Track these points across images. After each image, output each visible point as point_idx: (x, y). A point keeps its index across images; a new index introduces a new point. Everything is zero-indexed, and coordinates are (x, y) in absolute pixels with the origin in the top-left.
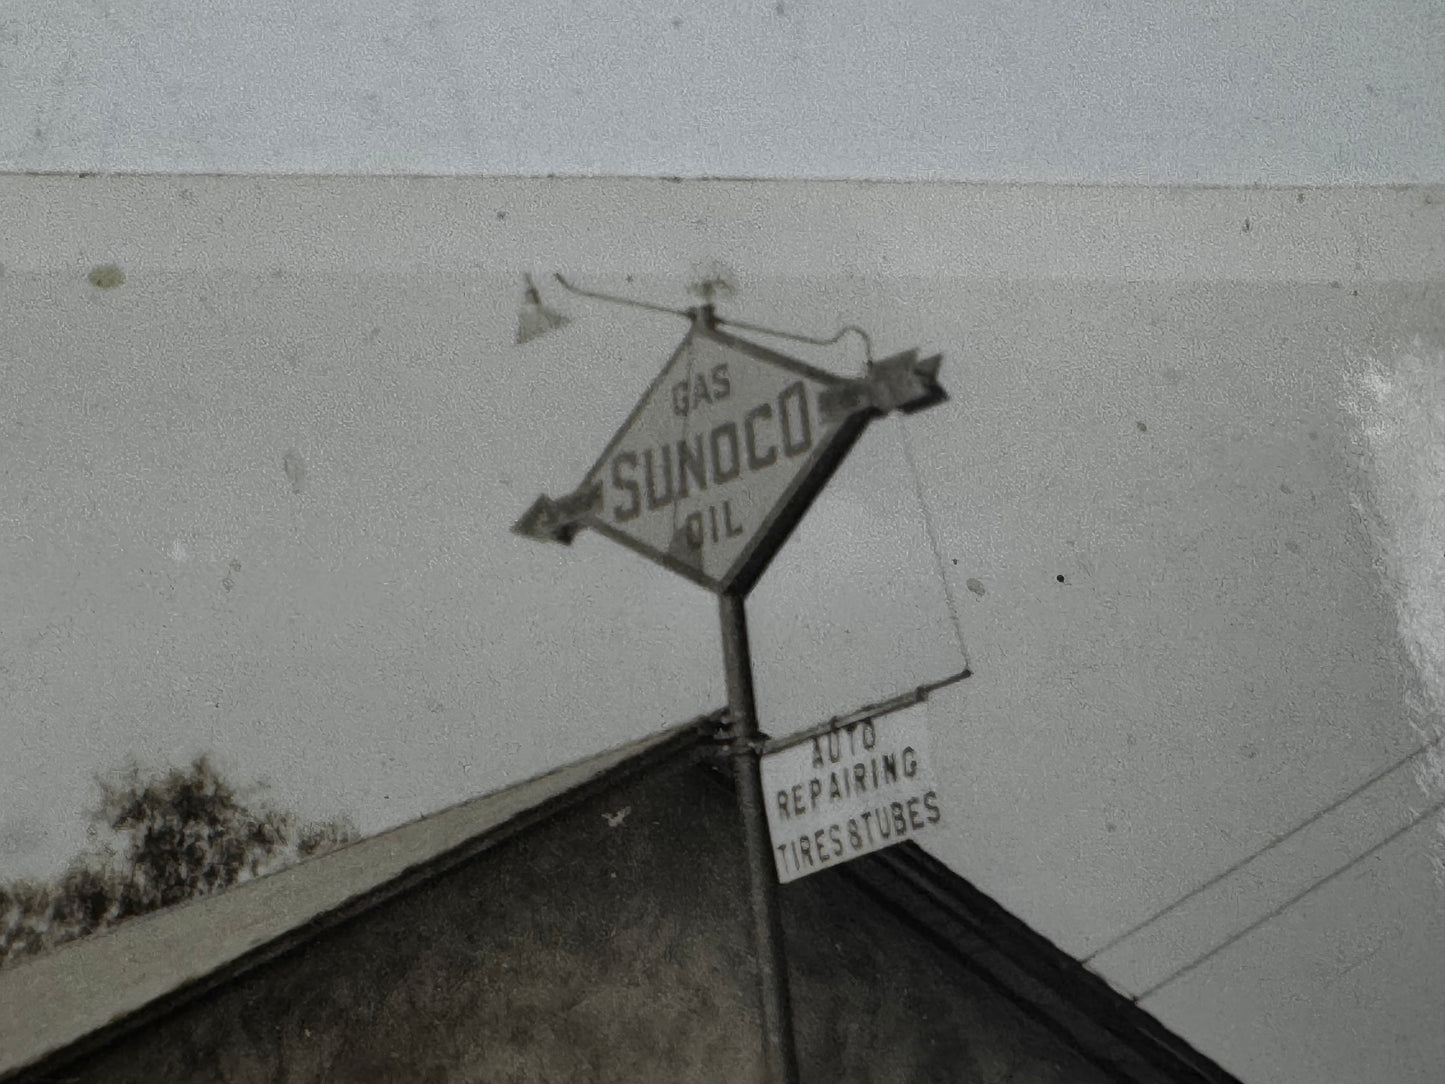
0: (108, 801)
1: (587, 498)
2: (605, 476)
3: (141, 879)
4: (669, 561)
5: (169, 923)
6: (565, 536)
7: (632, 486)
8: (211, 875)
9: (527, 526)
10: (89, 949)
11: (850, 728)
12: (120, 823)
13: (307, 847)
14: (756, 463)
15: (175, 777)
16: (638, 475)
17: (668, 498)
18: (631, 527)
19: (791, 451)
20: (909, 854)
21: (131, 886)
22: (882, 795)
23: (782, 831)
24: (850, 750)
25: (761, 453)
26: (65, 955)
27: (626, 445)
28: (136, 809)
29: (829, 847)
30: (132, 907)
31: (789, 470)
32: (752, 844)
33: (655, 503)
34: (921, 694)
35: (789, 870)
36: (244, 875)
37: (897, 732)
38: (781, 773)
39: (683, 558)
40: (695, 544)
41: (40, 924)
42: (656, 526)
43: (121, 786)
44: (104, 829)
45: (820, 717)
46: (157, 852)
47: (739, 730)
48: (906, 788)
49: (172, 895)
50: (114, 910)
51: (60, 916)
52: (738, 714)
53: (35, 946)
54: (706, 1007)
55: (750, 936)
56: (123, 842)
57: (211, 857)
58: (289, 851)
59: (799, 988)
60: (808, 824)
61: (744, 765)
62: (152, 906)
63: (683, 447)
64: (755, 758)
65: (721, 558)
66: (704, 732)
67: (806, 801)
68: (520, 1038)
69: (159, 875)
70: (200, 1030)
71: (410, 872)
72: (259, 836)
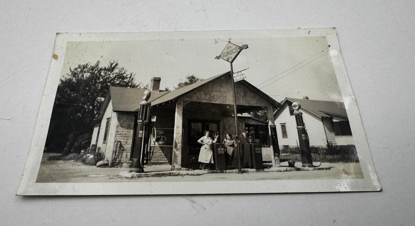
0: (187, 77)
1: (220, 56)
2: (222, 54)
3: (190, 82)
4: (226, 60)
5: (191, 85)
6: (219, 59)
7: (224, 55)
8: (194, 82)
9: (216, 58)
10: (187, 87)
11: (240, 72)
12: (188, 79)
13: (201, 80)
14: (233, 53)
15: (191, 76)
16: (224, 54)
17: (226, 56)
18: (223, 58)
19: (236, 52)
20: (244, 80)
21: (189, 83)
22: (242, 77)
23: (235, 79)
24: (240, 73)
25: (234, 52)
26: (185, 87)
27: (223, 52)
28: (189, 78)
29: (238, 80)
30: (189, 84)
31: (236, 54)
32: (232, 80)
33: (225, 56)
34: (245, 70)
35: (235, 81)
36: (197, 82)
37: (243, 72)
38: (234, 75)
39: (228, 60)
40: (228, 59)
41: (183, 85)
42: (226, 58)
43: (188, 77)
44: (187, 79)
45: (238, 71)
46: (190, 81)
47: (232, 72)
48: (243, 76)
49: (192, 83)
50: (188, 84)
51: (184, 85)
52: (232, 71)
53: (183, 86)
54: (229, 90)
55: (232, 85)
56: (188, 80)
57: (194, 81)
58: (200, 81)
59: (235, 89)
60: (236, 79)
61: (232, 75)
62: (191, 84)
63: (228, 52)
64: (233, 74)
65: (230, 60)
66: (229, 72)
67: (236, 77)
68: (216, 92)
69: (191, 82)
70: (195, 91)
71: (208, 82)
72: (198, 80)
